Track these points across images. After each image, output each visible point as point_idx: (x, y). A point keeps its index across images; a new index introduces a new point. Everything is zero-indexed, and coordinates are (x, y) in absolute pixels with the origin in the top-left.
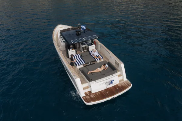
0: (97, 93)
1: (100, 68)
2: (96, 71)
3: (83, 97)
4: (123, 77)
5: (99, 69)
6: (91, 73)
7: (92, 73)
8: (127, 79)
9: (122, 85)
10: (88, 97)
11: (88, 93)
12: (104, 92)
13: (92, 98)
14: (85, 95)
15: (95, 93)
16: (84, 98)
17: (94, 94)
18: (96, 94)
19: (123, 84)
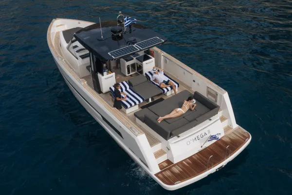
0: (184, 162)
1: (181, 106)
2: (173, 114)
3: (156, 175)
4: (230, 121)
5: (179, 109)
6: (164, 120)
7: (167, 121)
8: (238, 126)
9: (231, 138)
10: (168, 173)
11: (165, 164)
12: (198, 158)
13: (178, 174)
14: (160, 171)
15: (181, 163)
16: (160, 175)
17: (177, 164)
18: (184, 165)
19: (233, 137)
